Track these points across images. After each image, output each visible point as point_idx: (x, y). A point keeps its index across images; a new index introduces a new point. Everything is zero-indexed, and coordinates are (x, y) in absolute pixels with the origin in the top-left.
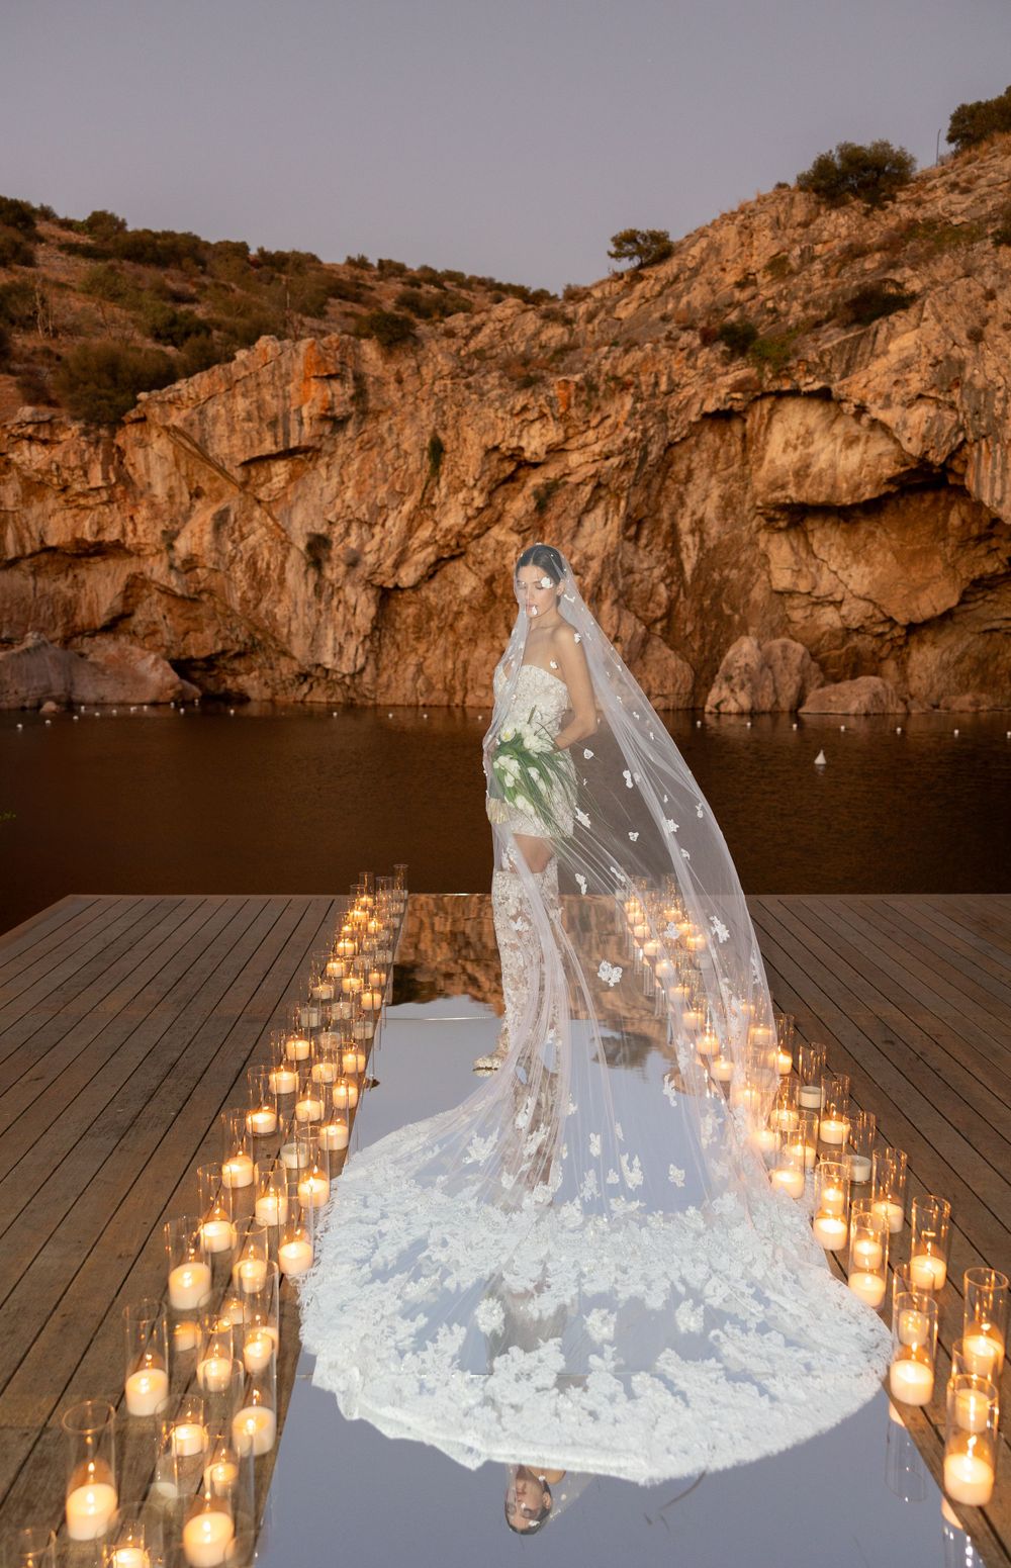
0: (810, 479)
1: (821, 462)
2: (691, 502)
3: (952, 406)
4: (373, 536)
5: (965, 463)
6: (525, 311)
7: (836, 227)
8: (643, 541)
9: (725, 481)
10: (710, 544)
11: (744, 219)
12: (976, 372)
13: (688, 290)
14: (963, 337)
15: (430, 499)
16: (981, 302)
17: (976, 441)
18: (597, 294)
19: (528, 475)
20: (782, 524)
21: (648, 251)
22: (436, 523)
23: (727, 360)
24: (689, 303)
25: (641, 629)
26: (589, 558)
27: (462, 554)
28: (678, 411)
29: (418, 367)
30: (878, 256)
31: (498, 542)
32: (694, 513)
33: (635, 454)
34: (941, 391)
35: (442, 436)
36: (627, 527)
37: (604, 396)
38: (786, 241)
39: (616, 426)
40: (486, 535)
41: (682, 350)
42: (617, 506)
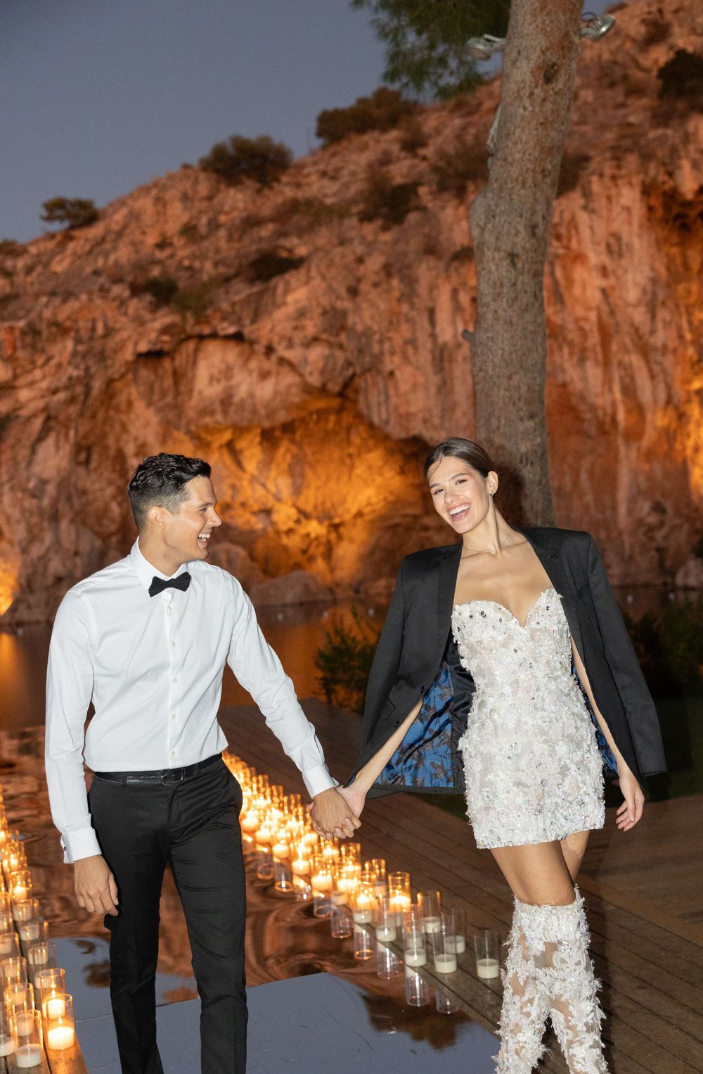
0: (232, 409)
1: (242, 392)
2: (135, 429)
3: (341, 347)
5: (357, 391)
7: (234, 202)
8: (93, 465)
9: (162, 410)
11: (158, 191)
12: (357, 320)
13: (115, 249)
14: (343, 291)
16: (353, 266)
17: (362, 374)
18: (33, 250)
20: (215, 445)
21: (76, 217)
23: (154, 308)
24: (116, 262)
25: (98, 543)
26: (43, 482)
28: (115, 352)
30: (271, 227)
33: (79, 389)
34: (330, 334)
36: (77, 453)
37: (47, 341)
38: (194, 212)
39: (59, 366)
41: (114, 300)
42: (67, 436)
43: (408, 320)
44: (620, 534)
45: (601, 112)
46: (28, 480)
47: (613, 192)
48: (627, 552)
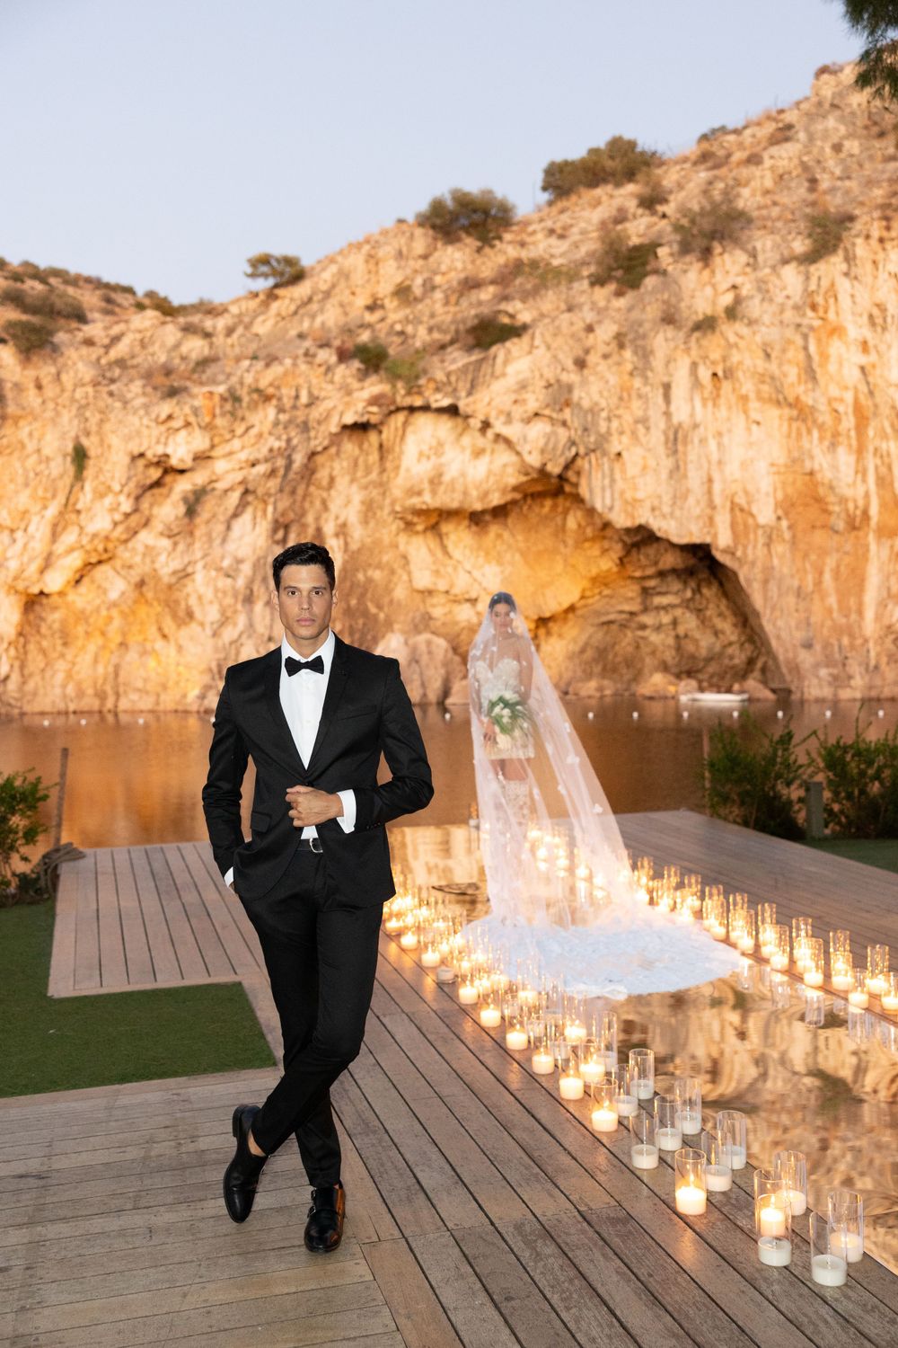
0: (442, 489)
1: (451, 473)
2: (334, 507)
3: (564, 424)
4: (14, 541)
5: (578, 474)
6: (164, 323)
7: (452, 261)
9: (366, 488)
10: (354, 546)
11: (370, 249)
12: (583, 395)
13: (322, 310)
14: (569, 364)
15: (75, 504)
16: (582, 334)
17: (587, 454)
18: (234, 310)
19: (175, 481)
20: (420, 528)
21: (282, 274)
22: (81, 528)
23: (363, 375)
24: (323, 324)
26: (239, 561)
27: (110, 559)
28: (319, 423)
29: (58, 374)
30: (491, 289)
31: (147, 547)
32: (337, 518)
33: (280, 462)
34: (554, 410)
35: (85, 442)
36: (275, 531)
37: (248, 408)
38: (408, 271)
39: (260, 435)
40: (134, 540)
41: (320, 365)
42: (265, 511)
43: (640, 396)
44: (866, 641)
45: (867, 165)
46: (223, 558)
47: (881, 256)
48: (873, 663)
